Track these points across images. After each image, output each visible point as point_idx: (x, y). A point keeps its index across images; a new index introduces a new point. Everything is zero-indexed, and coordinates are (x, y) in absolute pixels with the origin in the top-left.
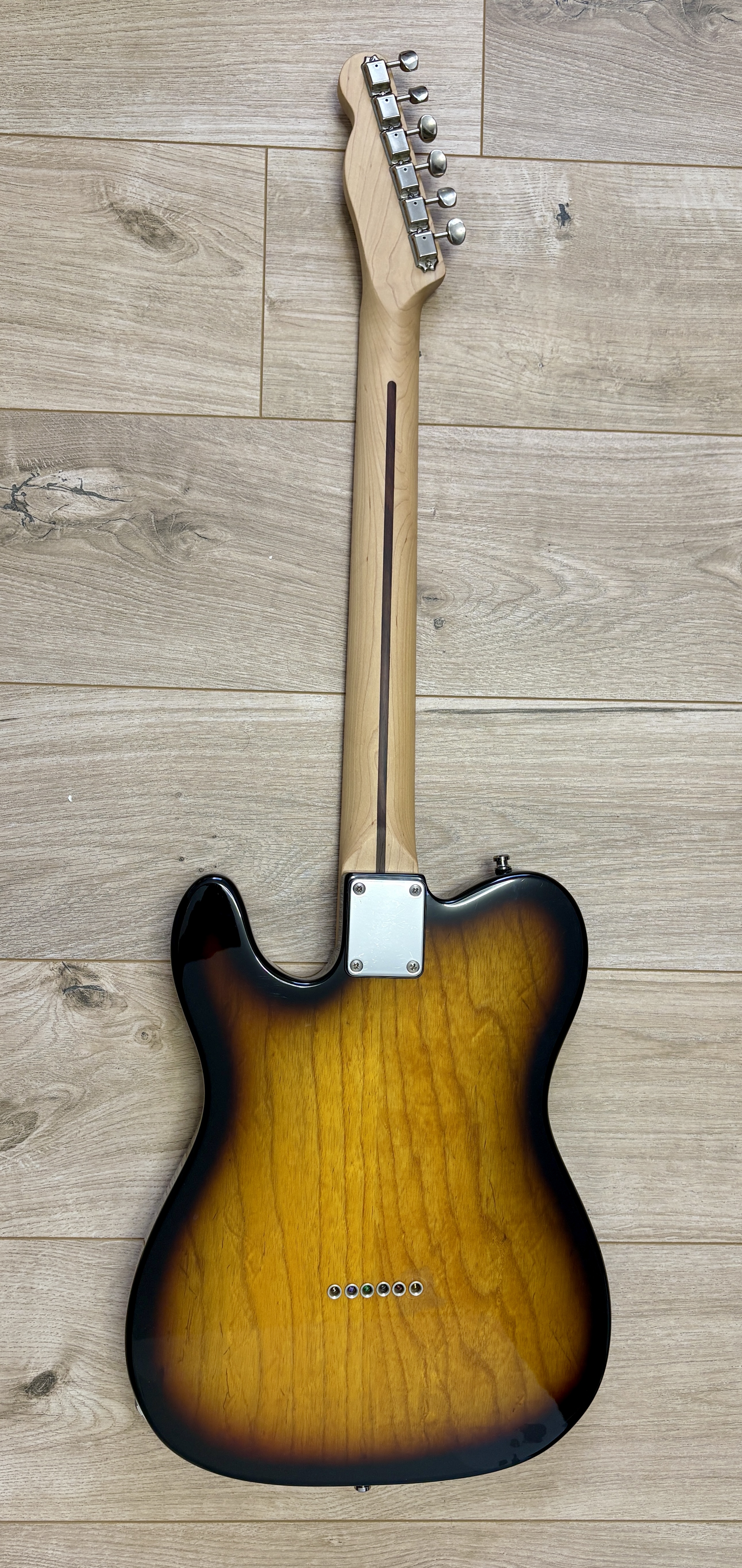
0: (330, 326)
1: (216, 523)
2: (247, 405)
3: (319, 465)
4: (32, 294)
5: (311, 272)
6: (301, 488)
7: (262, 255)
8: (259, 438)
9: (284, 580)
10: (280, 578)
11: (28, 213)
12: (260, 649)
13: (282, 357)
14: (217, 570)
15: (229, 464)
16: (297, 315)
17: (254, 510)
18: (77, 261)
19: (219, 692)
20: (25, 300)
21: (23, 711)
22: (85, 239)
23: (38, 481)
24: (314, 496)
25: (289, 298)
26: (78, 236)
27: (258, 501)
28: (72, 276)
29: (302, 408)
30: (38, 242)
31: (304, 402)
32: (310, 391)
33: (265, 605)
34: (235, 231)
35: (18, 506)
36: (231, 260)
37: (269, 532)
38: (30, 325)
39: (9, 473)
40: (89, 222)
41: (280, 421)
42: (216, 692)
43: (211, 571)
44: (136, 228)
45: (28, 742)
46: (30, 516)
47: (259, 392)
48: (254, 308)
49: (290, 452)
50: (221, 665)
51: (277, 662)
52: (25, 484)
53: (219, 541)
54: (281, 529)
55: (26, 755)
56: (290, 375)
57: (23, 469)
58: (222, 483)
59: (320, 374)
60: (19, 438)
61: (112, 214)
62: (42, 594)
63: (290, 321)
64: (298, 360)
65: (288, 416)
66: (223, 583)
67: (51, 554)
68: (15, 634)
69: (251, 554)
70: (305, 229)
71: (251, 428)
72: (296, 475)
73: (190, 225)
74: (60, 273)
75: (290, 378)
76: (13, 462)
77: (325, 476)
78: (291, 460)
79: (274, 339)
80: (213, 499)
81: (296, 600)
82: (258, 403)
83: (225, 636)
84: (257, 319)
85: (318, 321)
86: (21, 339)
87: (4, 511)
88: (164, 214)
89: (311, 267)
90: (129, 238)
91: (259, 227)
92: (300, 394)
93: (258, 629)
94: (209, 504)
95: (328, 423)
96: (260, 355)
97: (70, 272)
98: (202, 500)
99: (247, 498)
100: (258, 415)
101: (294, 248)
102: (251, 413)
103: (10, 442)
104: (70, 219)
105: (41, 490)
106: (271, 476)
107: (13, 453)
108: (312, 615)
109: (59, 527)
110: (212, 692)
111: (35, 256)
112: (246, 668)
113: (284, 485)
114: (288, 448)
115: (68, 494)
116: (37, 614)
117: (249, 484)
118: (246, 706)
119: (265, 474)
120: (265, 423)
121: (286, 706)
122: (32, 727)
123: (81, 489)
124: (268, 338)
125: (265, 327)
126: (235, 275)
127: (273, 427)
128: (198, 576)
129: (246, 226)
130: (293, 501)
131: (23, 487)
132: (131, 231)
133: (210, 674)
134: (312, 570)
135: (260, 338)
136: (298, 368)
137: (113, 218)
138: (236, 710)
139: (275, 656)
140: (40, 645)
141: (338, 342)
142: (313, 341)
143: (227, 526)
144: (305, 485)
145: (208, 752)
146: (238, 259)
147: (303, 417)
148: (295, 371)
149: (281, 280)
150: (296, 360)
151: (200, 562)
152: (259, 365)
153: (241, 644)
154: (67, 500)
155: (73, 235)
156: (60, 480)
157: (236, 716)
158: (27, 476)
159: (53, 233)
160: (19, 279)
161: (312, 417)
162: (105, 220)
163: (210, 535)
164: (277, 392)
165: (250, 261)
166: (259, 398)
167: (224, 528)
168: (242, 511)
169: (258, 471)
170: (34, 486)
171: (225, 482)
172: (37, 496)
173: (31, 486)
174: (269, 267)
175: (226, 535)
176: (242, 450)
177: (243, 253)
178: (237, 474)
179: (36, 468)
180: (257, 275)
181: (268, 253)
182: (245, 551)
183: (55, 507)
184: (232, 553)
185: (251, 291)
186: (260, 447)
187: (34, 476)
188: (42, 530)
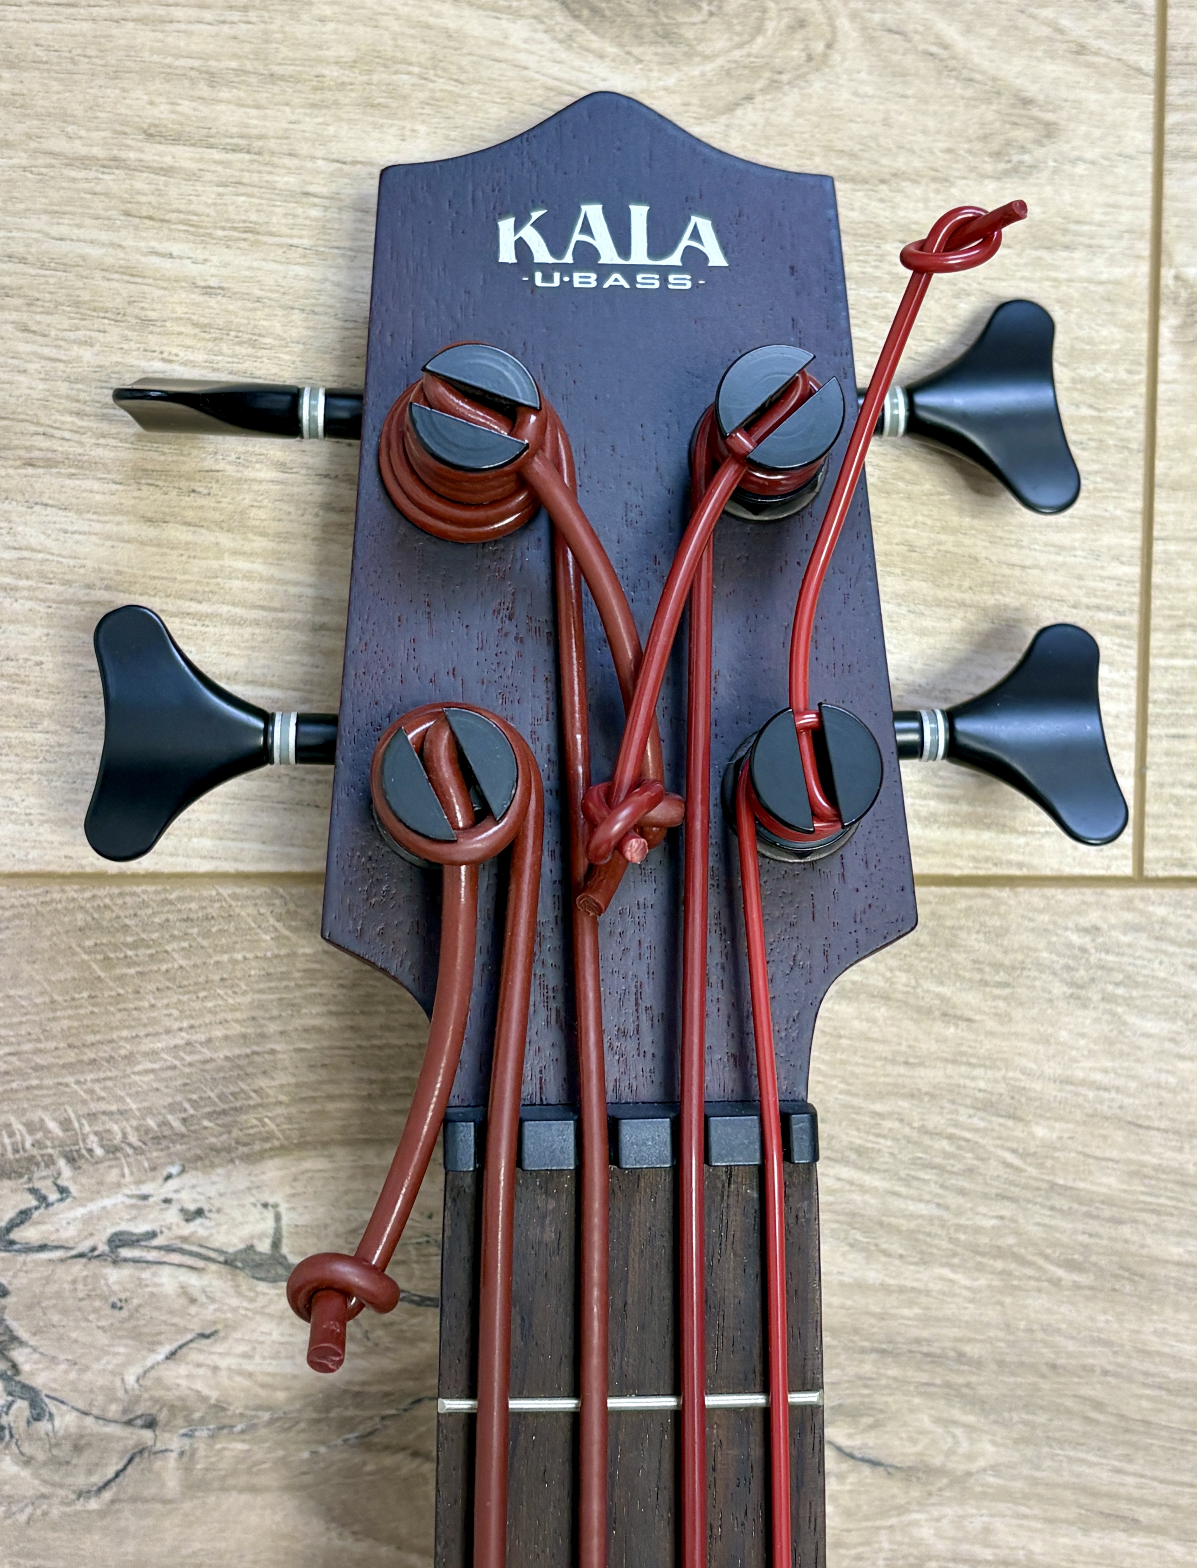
1: (924, 1390)
7: (1148, 62)
8: (1130, 981)
23: (65, 1223)
46: (32, 1395)
53: (944, 1472)
58: (953, 1200)
71: (1095, 930)
74: (140, 183)
84: (1123, 389)
96: (1135, 571)
97: (193, 177)
99: (1071, 1265)
100: (1126, 869)
105: (78, 1268)
115: (212, 1281)
123: (276, 1259)
125: (1165, 428)
135: (1138, 487)
143: (977, 1403)
146: (1032, 90)
152: (1133, 620)
154: (209, 1312)
156: (172, 1216)
165: (1092, 98)
167: (957, 1414)
168: (1045, 1329)
169: (1119, 1136)
170: (43, 1248)
171: (962, 1192)
172: (58, 1295)
173: (29, 1249)
174: (1181, 129)
175: (964, 1446)
176: (1046, 1040)
177: (1052, 55)
178: (1024, 1155)
179: (50, 1161)
180: (1121, 170)
181: (1174, 56)
182: (1061, 1513)
183: (153, 1345)
184: (998, 1524)
185: (1093, 249)
186: (1132, 1019)
187: (42, 1199)
188: (89, 1456)
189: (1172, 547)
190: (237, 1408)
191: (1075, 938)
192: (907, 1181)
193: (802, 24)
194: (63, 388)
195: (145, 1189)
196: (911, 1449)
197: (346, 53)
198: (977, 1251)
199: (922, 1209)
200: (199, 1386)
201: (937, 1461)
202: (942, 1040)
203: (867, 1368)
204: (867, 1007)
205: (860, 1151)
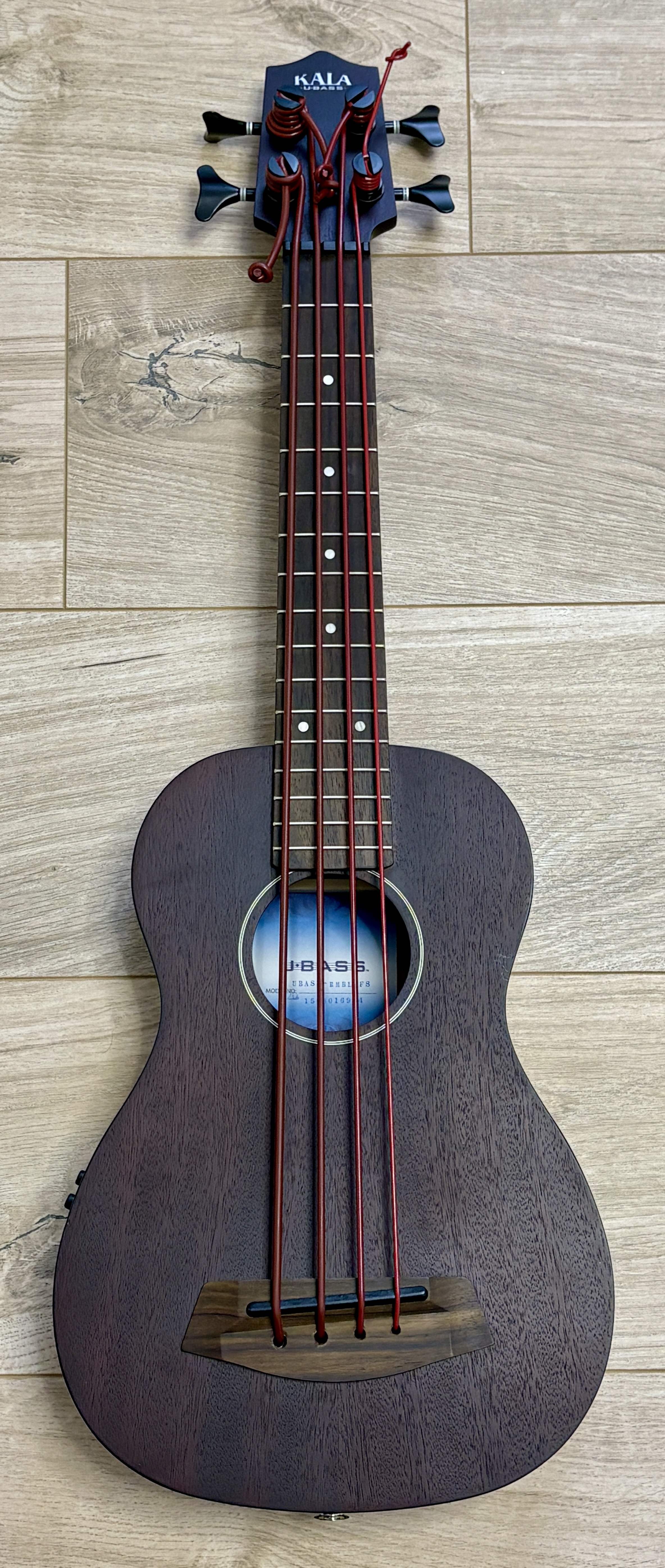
0: (557, 134)
1: (417, 390)
2: (452, 239)
3: (550, 309)
4: (170, 114)
5: (530, 68)
6: (528, 339)
7: (464, 50)
8: (470, 280)
9: (509, 459)
10: (505, 457)
11: (164, 18)
12: (481, 550)
13: (496, 176)
14: (421, 451)
15: (431, 314)
16: (513, 122)
17: (466, 371)
18: (227, 71)
19: (429, 609)
20: (160, 122)
21: (171, 644)
22: (235, 44)
23: (183, 347)
24: (546, 350)
25: (502, 102)
26: (227, 41)
27: (472, 360)
28: (221, 90)
29: (525, 239)
30: (173, 51)
31: (527, 231)
32: (535, 217)
33: (486, 493)
34: (428, 24)
35: (158, 380)
36: (424, 58)
37: (488, 398)
38: (167, 152)
39: (144, 339)
40: (240, 23)
41: (497, 257)
42: (424, 609)
43: (412, 453)
44: (301, 27)
45: (179, 684)
46: (174, 393)
47: (467, 222)
48: (456, 115)
49: (511, 295)
50: (429, 573)
51: (504, 567)
52: (166, 351)
53: (422, 413)
54: (504, 394)
55: (177, 702)
56: (507, 198)
57: (162, 333)
58: (424, 339)
59: (547, 194)
60: (155, 294)
61: (269, 12)
62: (193, 492)
63: (504, 129)
64: (517, 179)
65: (508, 250)
66: (428, 467)
67: (203, 440)
68: (159, 545)
69: (464, 428)
70: (518, 17)
71: (459, 268)
72: (520, 323)
73: (370, 20)
74: (205, 87)
75: (507, 202)
76: (149, 325)
77: (560, 324)
78: (513, 306)
79: (485, 154)
80: (413, 360)
81: (529, 485)
82: (467, 235)
83: (434, 535)
84: (461, 130)
85: (542, 128)
86: (157, 171)
87: (140, 387)
88: (336, 8)
89: (528, 62)
90: (292, 40)
91: (458, 18)
92: (522, 221)
93: (477, 525)
94: (407, 367)
95: (560, 256)
96: (466, 174)
97: (218, 85)
98: (398, 363)
99: (457, 357)
100: (468, 251)
101: (503, 39)
102: (457, 248)
103: (145, 300)
104: (216, 21)
105: (186, 359)
106: (488, 327)
107: (148, 313)
108: (550, 502)
109: (212, 406)
110: (419, 610)
111: (172, 69)
112: (463, 577)
113: (505, 337)
114: (509, 291)
115: (222, 362)
116: (186, 518)
117: (460, 338)
118: (464, 626)
119: (480, 326)
120: (477, 261)
121: (521, 623)
122: (183, 665)
123: (239, 356)
124: (476, 153)
125: (472, 139)
126: (430, 77)
127: (489, 264)
128: (396, 460)
129: (442, 17)
130: (517, 358)
131: (164, 356)
132: (295, 31)
133: (415, 585)
134: (547, 444)
135: (466, 153)
136: (518, 188)
137: (271, 18)
138: (452, 632)
139: (501, 558)
140: (191, 558)
141: (569, 153)
142: (536, 153)
143: (431, 394)
144: (533, 337)
145: (417, 689)
146: (433, 57)
147: (527, 250)
148: (514, 192)
149: (491, 80)
150: (514, 178)
151: (398, 441)
152: (467, 187)
153: (456, 545)
154: (221, 371)
155: (218, 41)
156: (212, 345)
157: (453, 639)
158: (168, 341)
159: (195, 40)
160: (154, 97)
161: (539, 250)
162: (260, 20)
163: (410, 407)
164: (492, 220)
165: (449, 60)
166: (467, 229)
167: (426, 397)
168: (450, 374)
169: (468, 322)
170: (177, 354)
171: (426, 337)
172: (181, 366)
173: (174, 354)
174: (473, 65)
175: (429, 405)
176: (447, 296)
177: (439, 49)
178: (442, 327)
179: (179, 331)
180: (458, 75)
181: (471, 48)
182: (456, 424)
183: (206, 380)
184: (439, 428)
185: (451, 95)
186: (471, 291)
187: (177, 341)
188: (189, 410)
189: (476, 168)
190: (229, 396)
191: (455, 269)
192: (410, 335)
193: (373, 44)
194: (184, 136)
195: (205, 338)
196: (413, 407)
197: (257, 55)
198: (430, 353)
199: (415, 342)
200: (219, 390)
201: (421, 410)
202: (419, 297)
203: (401, 385)
204: (398, 289)
205: (397, 327)
